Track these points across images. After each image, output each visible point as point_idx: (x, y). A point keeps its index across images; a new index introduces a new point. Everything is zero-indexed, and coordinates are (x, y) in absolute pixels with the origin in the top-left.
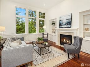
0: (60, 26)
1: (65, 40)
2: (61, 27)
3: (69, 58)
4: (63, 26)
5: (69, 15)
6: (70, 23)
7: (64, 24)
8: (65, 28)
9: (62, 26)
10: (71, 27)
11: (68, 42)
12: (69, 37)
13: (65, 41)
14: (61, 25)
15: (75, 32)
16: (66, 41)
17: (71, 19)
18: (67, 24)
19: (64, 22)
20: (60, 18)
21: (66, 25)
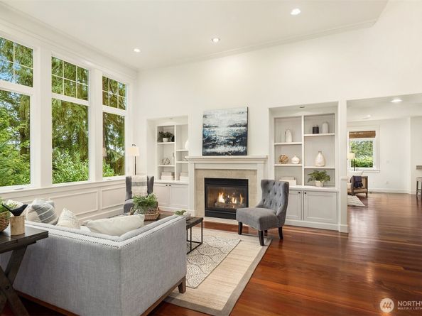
0: (205, 147)
1: (225, 197)
2: (208, 150)
3: (262, 244)
4: (220, 149)
5: (237, 111)
6: (241, 139)
7: (223, 139)
8: (227, 154)
9: (214, 146)
10: (245, 153)
11: (234, 201)
12: (239, 186)
13: (221, 199)
14: (208, 142)
15: (259, 167)
16: (228, 201)
17: (246, 126)
18: (234, 141)
19: (222, 132)
20: (205, 116)
21: (229, 144)
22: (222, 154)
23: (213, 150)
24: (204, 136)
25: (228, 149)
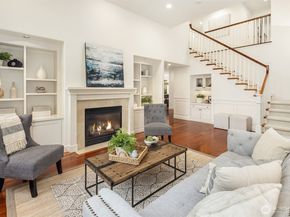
0: (89, 77)
2: (93, 82)
7: (106, 73)
8: (110, 86)
9: (98, 78)
14: (93, 74)
17: (122, 64)
18: (115, 75)
19: (105, 67)
20: (87, 49)
21: (111, 77)
22: (106, 86)
23: (97, 82)
24: (87, 68)
25: (111, 82)
